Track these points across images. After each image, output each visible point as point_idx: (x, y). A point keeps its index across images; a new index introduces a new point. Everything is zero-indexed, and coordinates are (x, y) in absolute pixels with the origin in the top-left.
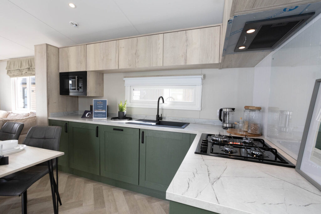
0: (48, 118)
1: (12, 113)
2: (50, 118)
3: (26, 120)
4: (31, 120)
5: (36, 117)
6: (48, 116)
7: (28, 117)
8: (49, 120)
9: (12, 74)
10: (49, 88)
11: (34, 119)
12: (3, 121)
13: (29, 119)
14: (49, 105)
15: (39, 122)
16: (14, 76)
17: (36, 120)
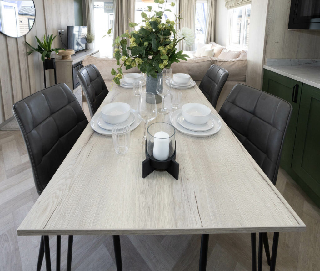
0: (263, 66)
1: (225, 48)
2: (267, 67)
3: (235, 63)
4: (240, 64)
5: (247, 60)
6: (264, 63)
7: (237, 59)
8: (265, 71)
9: (230, 5)
10: (270, 18)
11: (244, 64)
12: (210, 61)
13: (238, 62)
14: (268, 46)
15: (249, 68)
16: (231, 7)
17: (246, 65)
